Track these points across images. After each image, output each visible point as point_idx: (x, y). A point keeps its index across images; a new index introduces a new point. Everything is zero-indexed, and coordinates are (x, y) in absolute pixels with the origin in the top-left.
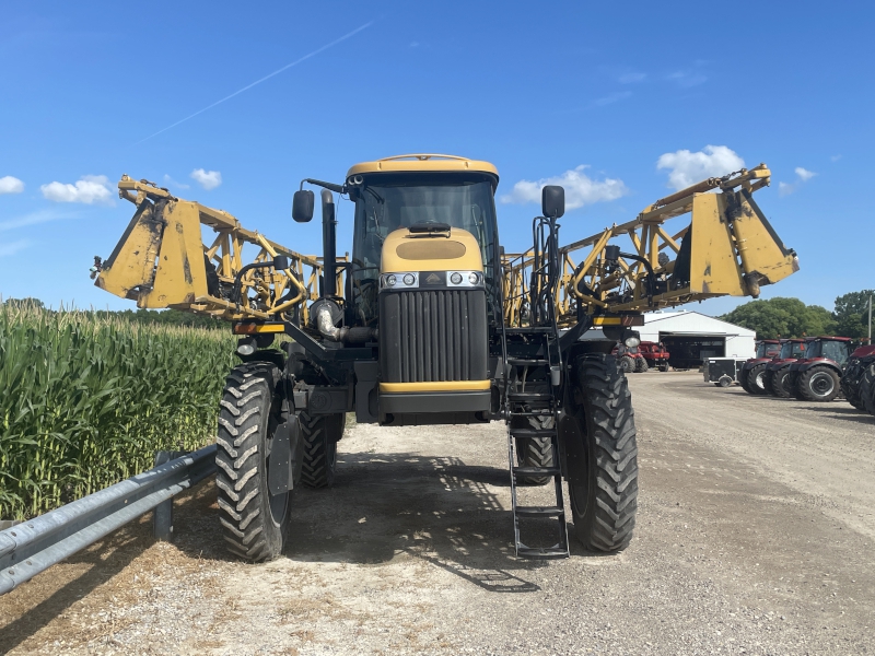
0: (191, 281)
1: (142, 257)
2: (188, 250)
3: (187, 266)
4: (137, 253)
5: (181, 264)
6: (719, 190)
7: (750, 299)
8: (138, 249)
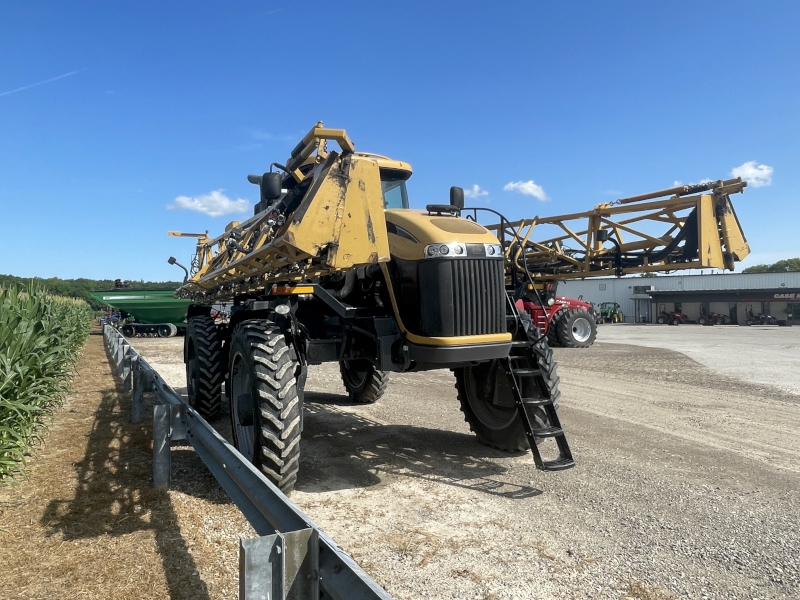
0: (374, 241)
1: (332, 213)
2: (371, 209)
3: (370, 225)
4: (327, 208)
5: (364, 223)
6: (711, 191)
7: (727, 271)
8: (327, 204)
